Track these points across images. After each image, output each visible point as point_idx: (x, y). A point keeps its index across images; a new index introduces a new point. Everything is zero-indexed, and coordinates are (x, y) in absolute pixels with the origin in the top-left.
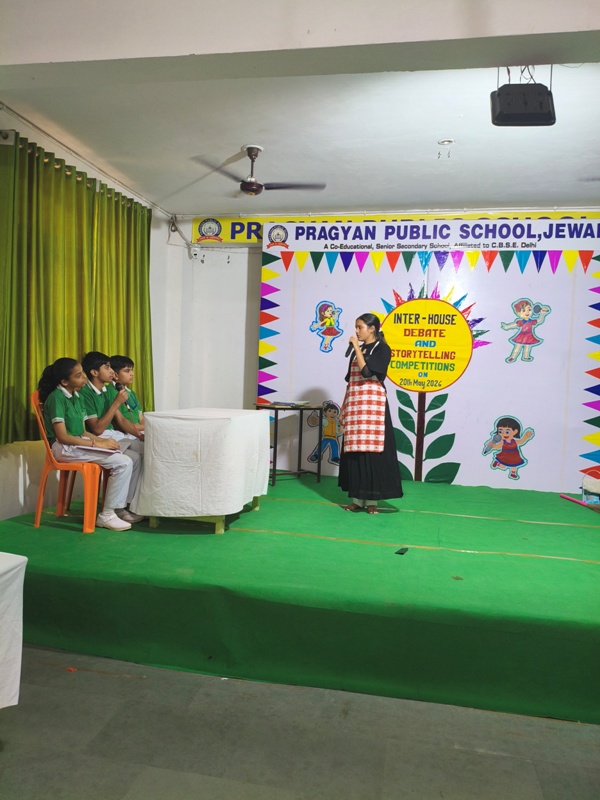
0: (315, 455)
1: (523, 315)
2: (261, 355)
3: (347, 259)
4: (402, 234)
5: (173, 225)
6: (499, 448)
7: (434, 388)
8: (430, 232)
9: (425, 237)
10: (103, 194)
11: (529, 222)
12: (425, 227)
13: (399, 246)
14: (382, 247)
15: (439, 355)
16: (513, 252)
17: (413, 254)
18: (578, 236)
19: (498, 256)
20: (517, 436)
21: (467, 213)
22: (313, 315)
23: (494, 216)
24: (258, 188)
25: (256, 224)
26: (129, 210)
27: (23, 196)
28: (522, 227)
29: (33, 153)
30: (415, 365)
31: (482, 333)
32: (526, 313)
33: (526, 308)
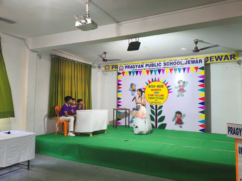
2: (118, 97)
3: (137, 72)
4: (150, 66)
5: (99, 67)
7: (159, 104)
8: (156, 65)
15: (160, 95)
16: (177, 68)
19: (173, 70)
20: (181, 116)
23: (172, 60)
24: (106, 60)
25: (117, 66)
26: (85, 66)
27: (57, 67)
28: (179, 62)
29: (59, 58)
30: (154, 98)
31: (170, 89)
32: (181, 84)
33: (181, 83)
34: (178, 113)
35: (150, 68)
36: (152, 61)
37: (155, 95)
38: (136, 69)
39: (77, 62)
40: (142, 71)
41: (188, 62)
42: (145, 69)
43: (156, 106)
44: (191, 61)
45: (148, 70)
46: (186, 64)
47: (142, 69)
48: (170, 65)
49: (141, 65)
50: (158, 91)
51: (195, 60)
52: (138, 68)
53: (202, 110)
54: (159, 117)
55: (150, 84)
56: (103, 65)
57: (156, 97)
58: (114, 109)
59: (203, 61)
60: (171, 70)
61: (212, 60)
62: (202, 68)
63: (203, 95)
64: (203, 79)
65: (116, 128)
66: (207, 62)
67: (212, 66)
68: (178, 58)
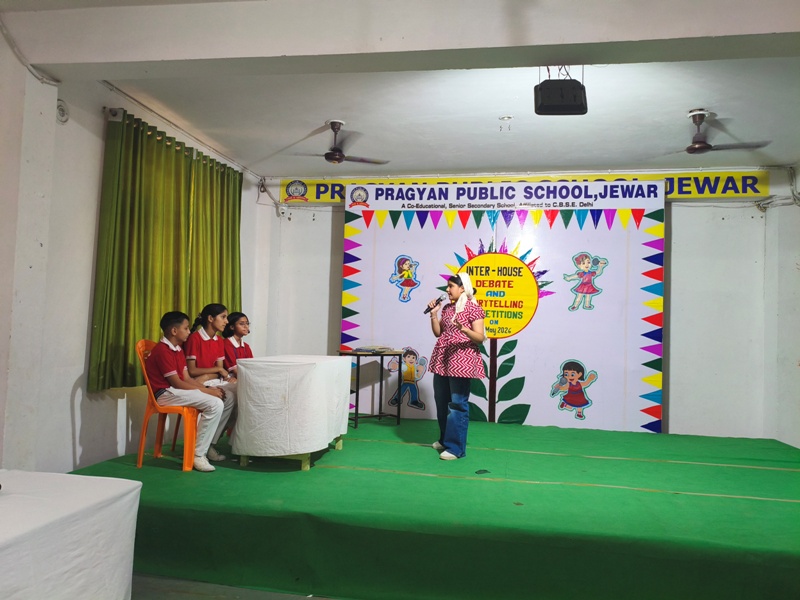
0: (396, 399)
1: (583, 267)
2: (344, 305)
3: (422, 217)
4: (472, 195)
5: (263, 186)
6: (565, 389)
7: (504, 335)
8: (497, 193)
9: (493, 197)
10: (199, 161)
11: (586, 184)
12: (492, 189)
13: (470, 206)
14: (454, 206)
15: (508, 305)
16: (572, 211)
17: (482, 213)
18: (631, 196)
19: (559, 213)
20: (582, 378)
21: (530, 176)
22: (392, 268)
23: (554, 178)
25: (342, 186)
26: (223, 175)
27: (128, 165)
28: (578, 187)
29: (139, 126)
31: (546, 284)
32: (586, 266)
33: (586, 262)
35: (473, 202)
37: (489, 303)
38: (420, 202)
40: (441, 212)
41: (612, 191)
43: (494, 342)
44: (622, 187)
45: (466, 209)
46: (603, 196)
47: (443, 206)
48: (548, 197)
49: (441, 189)
50: (501, 289)
51: (633, 186)
53: (654, 357)
54: (501, 383)
55: (472, 263)
57: (493, 308)
59: (661, 191)
60: (552, 215)
61: (685, 189)
62: (657, 215)
63: (656, 305)
64: (659, 252)
66: (670, 196)
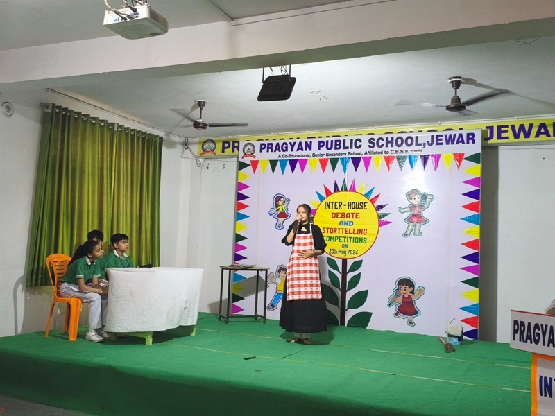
0: (272, 305)
1: (414, 202)
2: (237, 232)
3: (293, 164)
4: (329, 146)
5: (186, 145)
7: (353, 256)
8: (348, 144)
9: (345, 148)
10: (121, 131)
11: (417, 134)
12: (344, 141)
13: (328, 154)
15: (356, 232)
16: (406, 156)
17: (337, 160)
18: (453, 143)
19: (395, 160)
20: (412, 292)
21: (377, 129)
24: (204, 126)
25: (238, 142)
26: (143, 140)
27: (57, 139)
28: (411, 138)
29: (66, 113)
30: (339, 238)
31: (385, 215)
32: (416, 200)
33: (416, 197)
34: (405, 282)
35: (330, 152)
36: (336, 132)
37: (341, 230)
38: (292, 153)
39: (120, 126)
40: (307, 160)
41: (438, 140)
42: (316, 155)
43: (345, 261)
44: (446, 136)
45: (325, 157)
46: (430, 144)
47: (308, 156)
48: (387, 146)
49: (306, 143)
50: (351, 219)
51: (455, 135)
52: (295, 153)
53: (471, 276)
54: (350, 294)
55: (329, 199)
56: (197, 140)
57: (344, 235)
58: (223, 269)
59: (478, 138)
60: (388, 160)
61: (503, 135)
62: (474, 158)
63: (474, 232)
64: (477, 188)
65: (227, 322)
66: (489, 142)
67: (503, 153)
68: (408, 128)
